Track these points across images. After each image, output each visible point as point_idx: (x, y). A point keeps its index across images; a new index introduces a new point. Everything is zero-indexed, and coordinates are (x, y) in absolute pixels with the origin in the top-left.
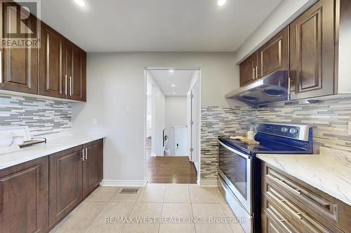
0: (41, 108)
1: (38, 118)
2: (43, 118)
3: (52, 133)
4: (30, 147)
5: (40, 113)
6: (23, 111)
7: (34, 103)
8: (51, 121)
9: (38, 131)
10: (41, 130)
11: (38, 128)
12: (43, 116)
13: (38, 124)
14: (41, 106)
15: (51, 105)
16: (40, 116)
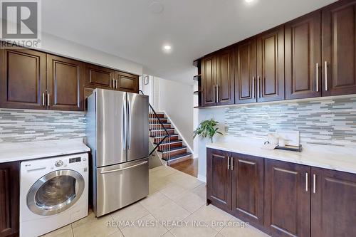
0: (315, 112)
1: (311, 123)
2: (318, 124)
3: (330, 144)
4: (295, 152)
5: (314, 118)
6: (297, 116)
7: (308, 107)
8: (329, 128)
9: (312, 138)
10: (314, 138)
11: (311, 135)
12: (318, 121)
13: (312, 130)
14: (315, 109)
15: (330, 107)
16: (314, 121)
